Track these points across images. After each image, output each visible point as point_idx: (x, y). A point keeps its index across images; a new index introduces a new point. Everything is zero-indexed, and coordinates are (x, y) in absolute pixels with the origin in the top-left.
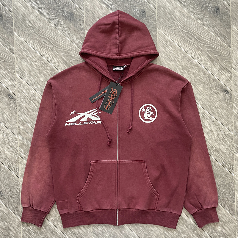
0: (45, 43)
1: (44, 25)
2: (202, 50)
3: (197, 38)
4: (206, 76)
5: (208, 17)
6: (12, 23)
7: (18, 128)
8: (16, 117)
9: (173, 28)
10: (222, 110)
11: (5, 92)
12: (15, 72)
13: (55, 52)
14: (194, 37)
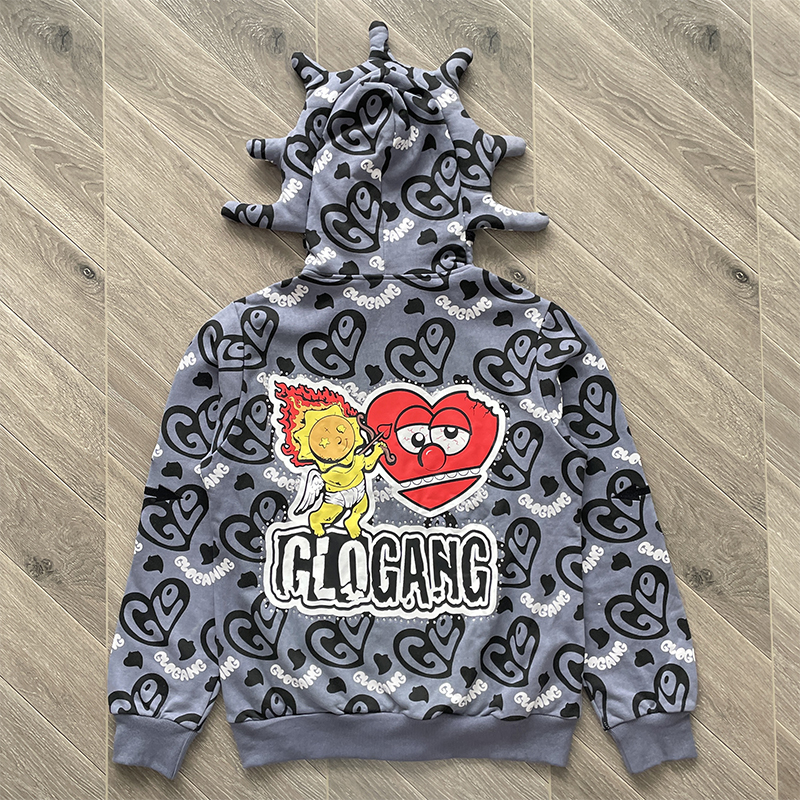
0: (197, 115)
1: (193, 65)
2: (666, 151)
3: (653, 115)
4: (680, 226)
5: (684, 54)
6: (100, 53)
7: (106, 366)
8: (101, 333)
9: (580, 85)
10: (727, 329)
11: (69, 256)
12: (102, 199)
13: (225, 143)
14: (643, 112)
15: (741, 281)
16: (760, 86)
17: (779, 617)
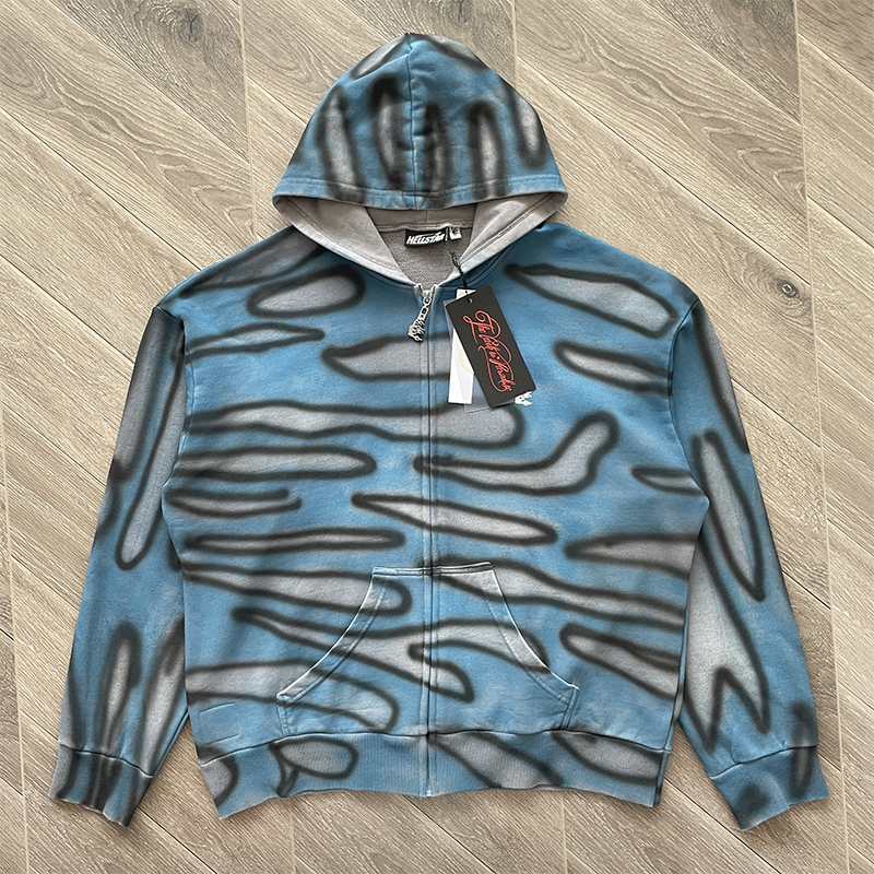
15: (789, 296)
16: (805, 42)
17: (849, 717)
